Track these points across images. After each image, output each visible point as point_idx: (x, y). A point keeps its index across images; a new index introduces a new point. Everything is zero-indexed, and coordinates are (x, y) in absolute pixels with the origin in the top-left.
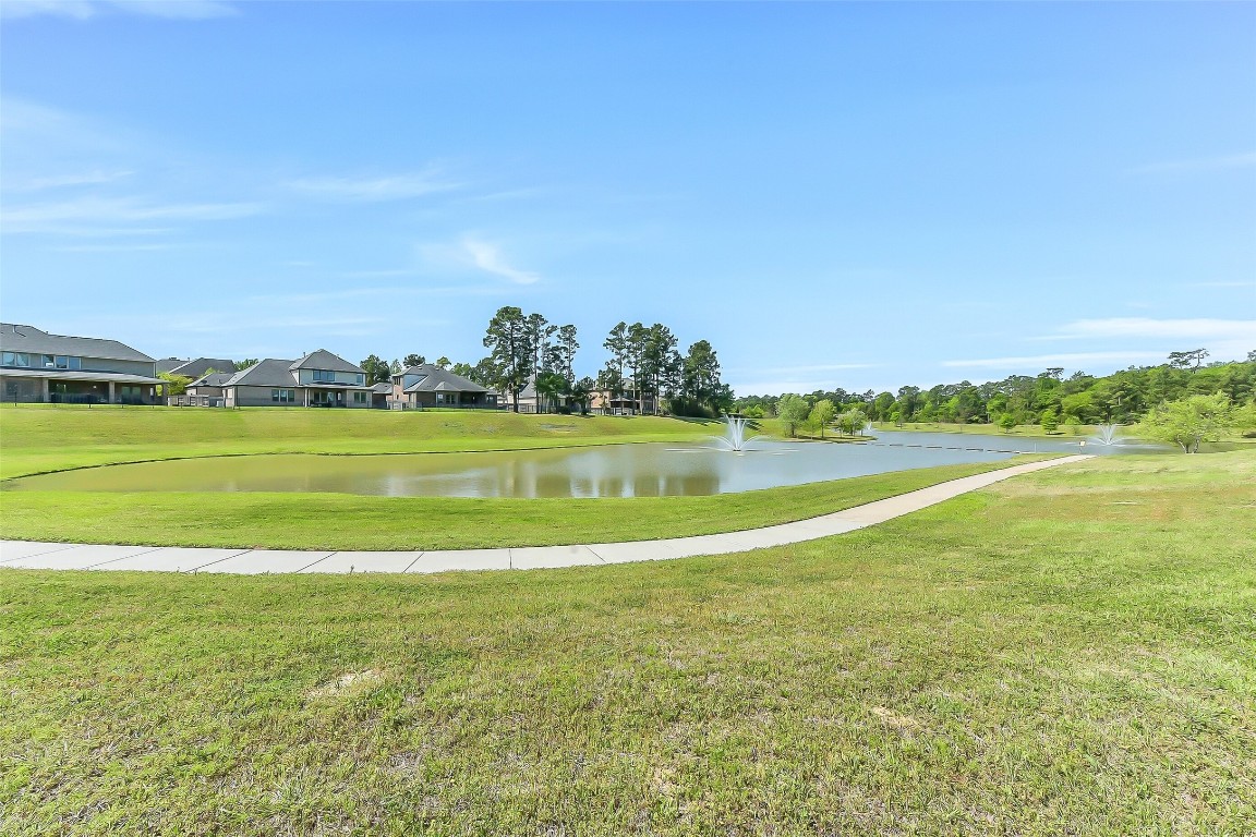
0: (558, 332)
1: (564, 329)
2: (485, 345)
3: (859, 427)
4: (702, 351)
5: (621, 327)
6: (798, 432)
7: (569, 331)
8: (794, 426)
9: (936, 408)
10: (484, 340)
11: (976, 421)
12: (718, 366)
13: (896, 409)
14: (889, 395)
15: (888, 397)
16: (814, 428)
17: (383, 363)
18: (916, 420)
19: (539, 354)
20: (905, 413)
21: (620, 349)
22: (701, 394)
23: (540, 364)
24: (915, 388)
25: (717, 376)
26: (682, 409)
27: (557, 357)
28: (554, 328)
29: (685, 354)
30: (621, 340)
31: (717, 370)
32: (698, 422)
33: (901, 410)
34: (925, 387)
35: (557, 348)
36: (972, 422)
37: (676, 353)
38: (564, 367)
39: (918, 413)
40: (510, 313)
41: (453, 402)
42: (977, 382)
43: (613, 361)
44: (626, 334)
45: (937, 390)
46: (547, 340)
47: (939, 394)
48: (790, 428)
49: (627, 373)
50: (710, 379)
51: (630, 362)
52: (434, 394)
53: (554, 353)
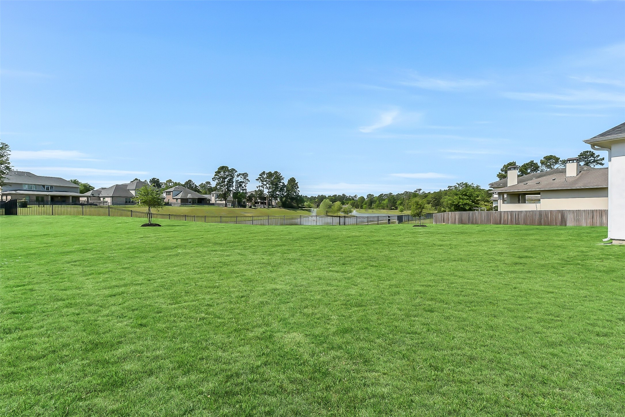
0: (241, 175)
1: (244, 175)
3: (351, 212)
4: (292, 181)
5: (264, 173)
6: (328, 214)
8: (327, 212)
9: (380, 203)
10: (213, 179)
11: (393, 209)
12: (298, 188)
13: (366, 204)
14: (363, 198)
15: (362, 198)
16: (335, 212)
18: (373, 209)
19: (234, 184)
20: (369, 205)
21: (263, 181)
22: (292, 199)
23: (234, 188)
24: (373, 195)
25: (298, 192)
26: (286, 205)
29: (286, 183)
30: (263, 178)
31: (298, 189)
32: (293, 210)
33: (368, 204)
34: (376, 195)
35: (241, 182)
36: (392, 209)
37: (283, 183)
38: (244, 190)
39: (374, 205)
40: (223, 168)
41: (196, 203)
42: (395, 193)
43: (260, 186)
44: (265, 176)
45: (381, 195)
46: (238, 179)
47: (381, 197)
48: (326, 212)
49: (266, 191)
50: (295, 193)
52: (187, 199)
53: (240, 184)
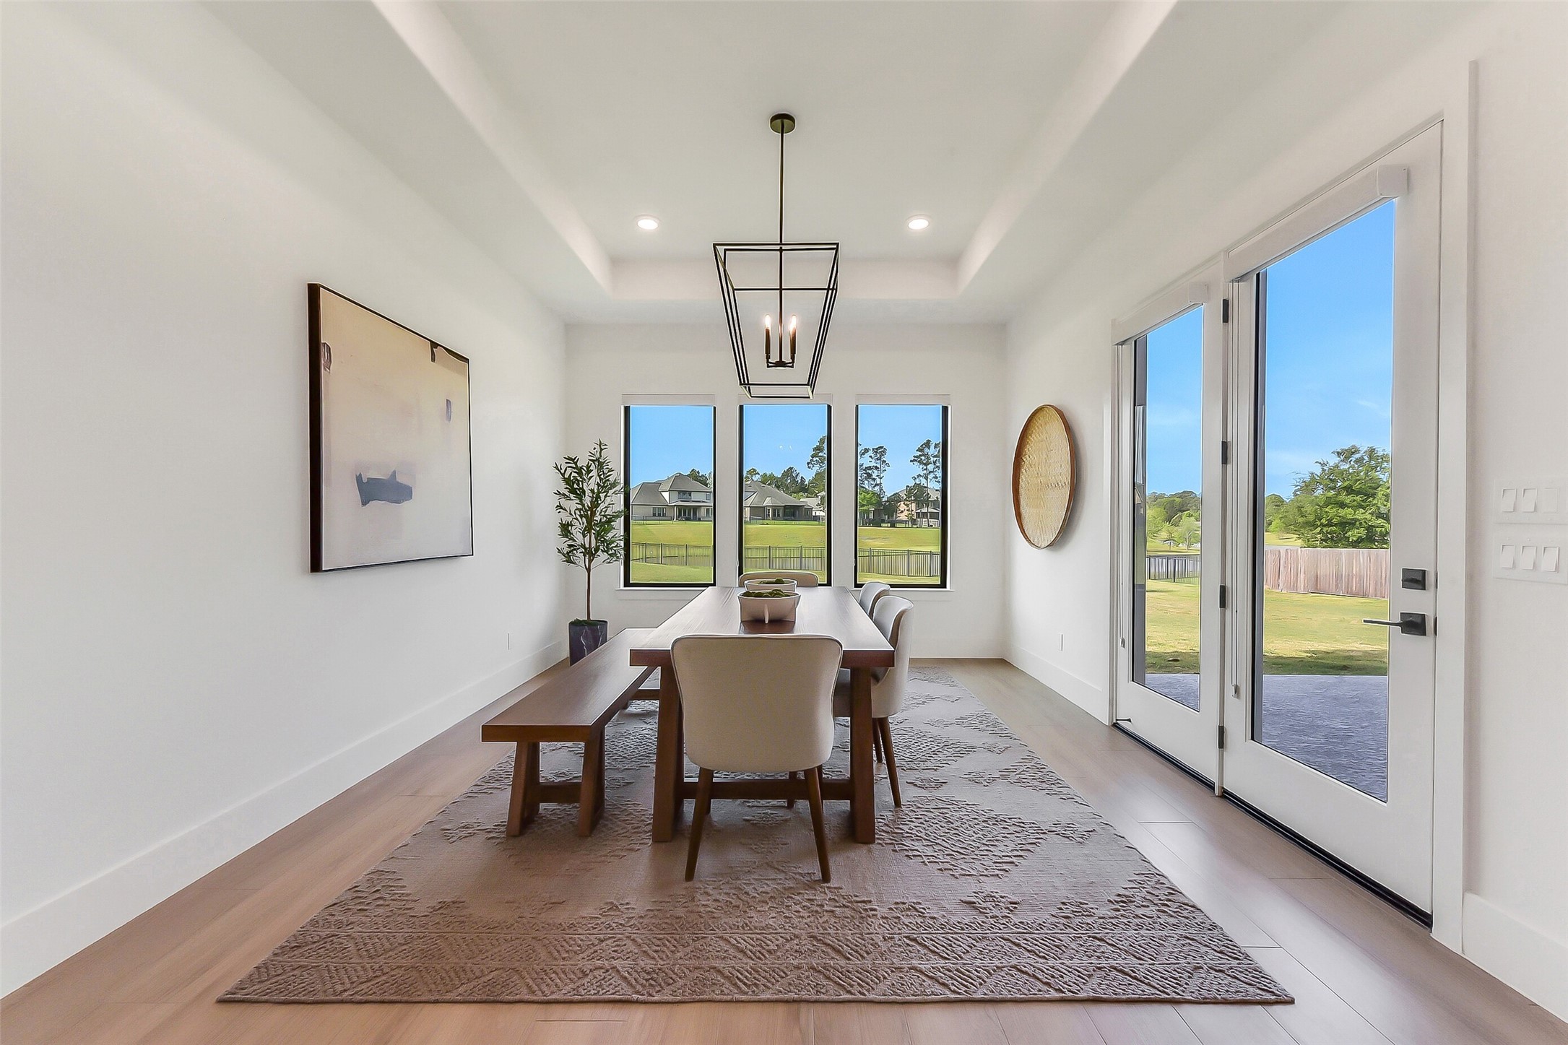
0: (870, 453)
1: (876, 451)
2: (809, 467)
5: (928, 444)
7: (880, 452)
10: (808, 463)
17: (703, 476)
21: (926, 464)
27: (869, 476)
28: (866, 450)
30: (927, 456)
35: (869, 468)
38: (876, 485)
41: (778, 515)
43: (919, 476)
44: (932, 451)
49: (933, 488)
51: (936, 477)
52: (764, 508)
53: (867, 473)
